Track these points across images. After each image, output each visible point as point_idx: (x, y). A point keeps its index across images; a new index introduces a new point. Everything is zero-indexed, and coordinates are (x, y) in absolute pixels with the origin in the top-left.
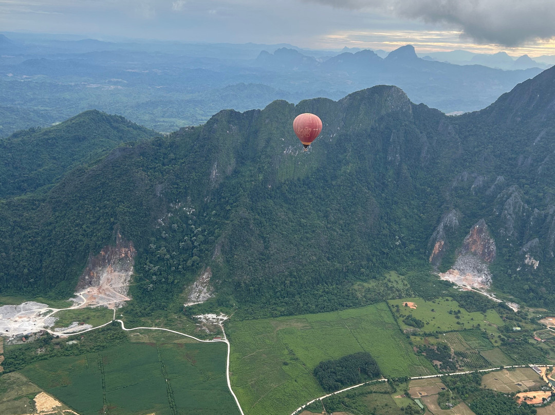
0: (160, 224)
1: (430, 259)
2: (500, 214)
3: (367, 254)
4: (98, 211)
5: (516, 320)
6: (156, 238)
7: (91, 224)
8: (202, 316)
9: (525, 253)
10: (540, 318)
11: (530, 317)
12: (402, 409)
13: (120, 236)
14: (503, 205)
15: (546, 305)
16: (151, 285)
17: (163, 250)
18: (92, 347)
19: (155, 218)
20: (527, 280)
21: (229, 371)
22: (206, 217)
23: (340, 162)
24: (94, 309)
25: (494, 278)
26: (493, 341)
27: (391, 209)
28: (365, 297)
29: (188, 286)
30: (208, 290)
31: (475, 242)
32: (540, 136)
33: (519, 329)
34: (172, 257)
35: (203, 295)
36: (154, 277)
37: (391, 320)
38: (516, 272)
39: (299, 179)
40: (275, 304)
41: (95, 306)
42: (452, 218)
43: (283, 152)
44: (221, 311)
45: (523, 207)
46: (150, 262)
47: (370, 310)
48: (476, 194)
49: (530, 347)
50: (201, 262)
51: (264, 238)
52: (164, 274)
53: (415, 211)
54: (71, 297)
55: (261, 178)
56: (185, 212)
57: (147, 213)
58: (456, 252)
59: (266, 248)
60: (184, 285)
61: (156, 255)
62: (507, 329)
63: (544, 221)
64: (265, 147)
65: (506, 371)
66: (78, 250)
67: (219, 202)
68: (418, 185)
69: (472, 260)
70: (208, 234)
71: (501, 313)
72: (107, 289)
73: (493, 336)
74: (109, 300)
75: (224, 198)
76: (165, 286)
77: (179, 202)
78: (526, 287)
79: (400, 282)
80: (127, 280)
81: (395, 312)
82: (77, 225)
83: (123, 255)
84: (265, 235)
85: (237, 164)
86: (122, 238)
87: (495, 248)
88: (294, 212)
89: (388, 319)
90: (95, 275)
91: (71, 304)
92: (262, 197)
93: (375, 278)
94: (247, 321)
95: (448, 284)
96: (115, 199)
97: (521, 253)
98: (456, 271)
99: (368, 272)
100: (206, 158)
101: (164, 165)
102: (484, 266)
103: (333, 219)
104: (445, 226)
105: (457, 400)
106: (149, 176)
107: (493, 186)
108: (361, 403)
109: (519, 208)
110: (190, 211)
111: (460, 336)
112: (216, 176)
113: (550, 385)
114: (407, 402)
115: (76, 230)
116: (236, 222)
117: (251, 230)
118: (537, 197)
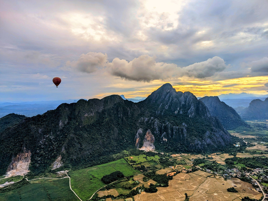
0: (41, 143)
1: (136, 145)
2: (154, 127)
3: (116, 145)
4: (16, 141)
5: (163, 156)
6: (39, 148)
7: (13, 146)
8: (59, 172)
9: (163, 137)
10: (170, 155)
11: (167, 155)
12: (132, 184)
13: (25, 149)
14: (154, 124)
15: (171, 151)
16: (38, 165)
17: (42, 152)
18: (14, 188)
19: (39, 141)
20: (165, 145)
21: (71, 185)
22: (58, 139)
23: (104, 118)
24: (15, 177)
25: (155, 147)
26: (158, 163)
27: (122, 131)
28: (117, 158)
29: (52, 163)
30: (61, 163)
31: (148, 137)
32: (161, 105)
33: (165, 158)
34: (46, 154)
35: (58, 165)
36: (39, 162)
37: (126, 162)
38: (161, 144)
39: (90, 124)
40: (86, 164)
41: (15, 176)
42: (140, 131)
43: (84, 116)
44: (66, 169)
45: (160, 124)
46: (37, 157)
47: (119, 161)
48: (146, 123)
49: (169, 162)
50: (57, 154)
51: (80, 143)
52: (43, 160)
53: (129, 131)
54: (5, 174)
55: (77, 124)
56: (50, 138)
57: (36, 139)
58: (143, 141)
59: (81, 146)
60: (51, 163)
61: (39, 154)
62: (161, 159)
63: (166, 127)
64: (78, 114)
65: (162, 169)
66: (8, 156)
67: (63, 133)
68: (129, 123)
69: (148, 143)
70: (59, 144)
71: (159, 155)
72: (20, 169)
73: (157, 162)
74: (21, 173)
75: (64, 132)
76: (43, 165)
77: (48, 134)
78: (165, 147)
79: (127, 152)
80: (28, 165)
81: (127, 160)
82: (7, 147)
83: (26, 156)
84: (80, 142)
85: (68, 120)
86: (26, 149)
87: (154, 138)
88: (90, 134)
89: (125, 162)
90: (15, 165)
91: (4, 177)
92: (78, 131)
93: (119, 152)
94: (76, 171)
95: (142, 151)
96: (23, 136)
97: (161, 137)
98: (144, 147)
99: (117, 151)
100: (57, 119)
101: (42, 122)
102: (152, 144)
103: (103, 135)
104: (139, 134)
105: (149, 179)
106: (36, 127)
107: (150, 120)
108: (118, 185)
109: (159, 124)
110: (52, 137)
111: (148, 163)
112: (61, 125)
113: (175, 170)
114: (133, 182)
115: (7, 149)
116: (69, 138)
117: (75, 141)
118: (163, 121)
